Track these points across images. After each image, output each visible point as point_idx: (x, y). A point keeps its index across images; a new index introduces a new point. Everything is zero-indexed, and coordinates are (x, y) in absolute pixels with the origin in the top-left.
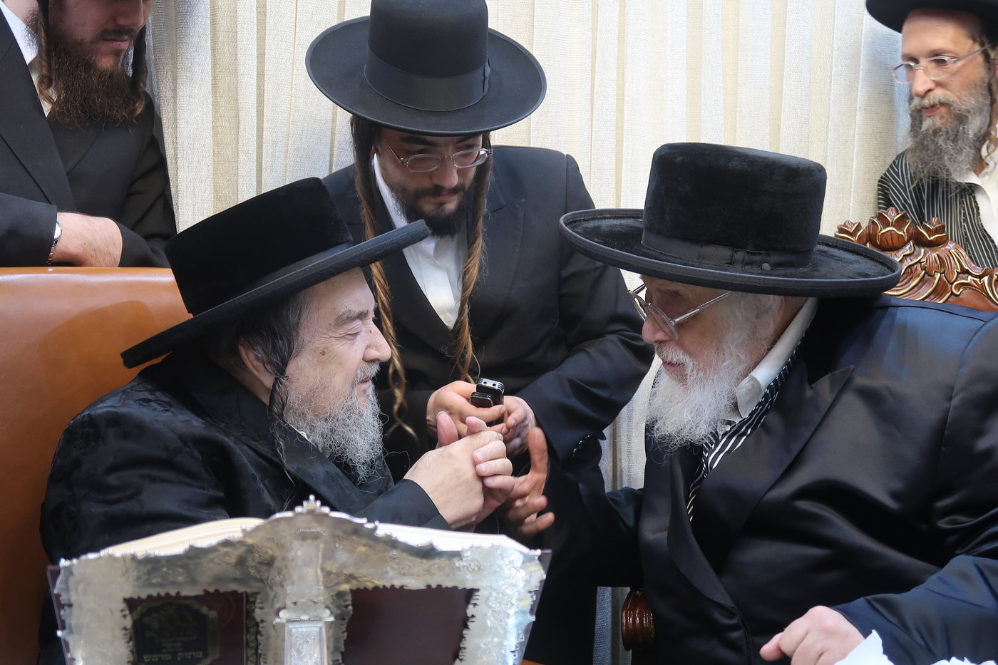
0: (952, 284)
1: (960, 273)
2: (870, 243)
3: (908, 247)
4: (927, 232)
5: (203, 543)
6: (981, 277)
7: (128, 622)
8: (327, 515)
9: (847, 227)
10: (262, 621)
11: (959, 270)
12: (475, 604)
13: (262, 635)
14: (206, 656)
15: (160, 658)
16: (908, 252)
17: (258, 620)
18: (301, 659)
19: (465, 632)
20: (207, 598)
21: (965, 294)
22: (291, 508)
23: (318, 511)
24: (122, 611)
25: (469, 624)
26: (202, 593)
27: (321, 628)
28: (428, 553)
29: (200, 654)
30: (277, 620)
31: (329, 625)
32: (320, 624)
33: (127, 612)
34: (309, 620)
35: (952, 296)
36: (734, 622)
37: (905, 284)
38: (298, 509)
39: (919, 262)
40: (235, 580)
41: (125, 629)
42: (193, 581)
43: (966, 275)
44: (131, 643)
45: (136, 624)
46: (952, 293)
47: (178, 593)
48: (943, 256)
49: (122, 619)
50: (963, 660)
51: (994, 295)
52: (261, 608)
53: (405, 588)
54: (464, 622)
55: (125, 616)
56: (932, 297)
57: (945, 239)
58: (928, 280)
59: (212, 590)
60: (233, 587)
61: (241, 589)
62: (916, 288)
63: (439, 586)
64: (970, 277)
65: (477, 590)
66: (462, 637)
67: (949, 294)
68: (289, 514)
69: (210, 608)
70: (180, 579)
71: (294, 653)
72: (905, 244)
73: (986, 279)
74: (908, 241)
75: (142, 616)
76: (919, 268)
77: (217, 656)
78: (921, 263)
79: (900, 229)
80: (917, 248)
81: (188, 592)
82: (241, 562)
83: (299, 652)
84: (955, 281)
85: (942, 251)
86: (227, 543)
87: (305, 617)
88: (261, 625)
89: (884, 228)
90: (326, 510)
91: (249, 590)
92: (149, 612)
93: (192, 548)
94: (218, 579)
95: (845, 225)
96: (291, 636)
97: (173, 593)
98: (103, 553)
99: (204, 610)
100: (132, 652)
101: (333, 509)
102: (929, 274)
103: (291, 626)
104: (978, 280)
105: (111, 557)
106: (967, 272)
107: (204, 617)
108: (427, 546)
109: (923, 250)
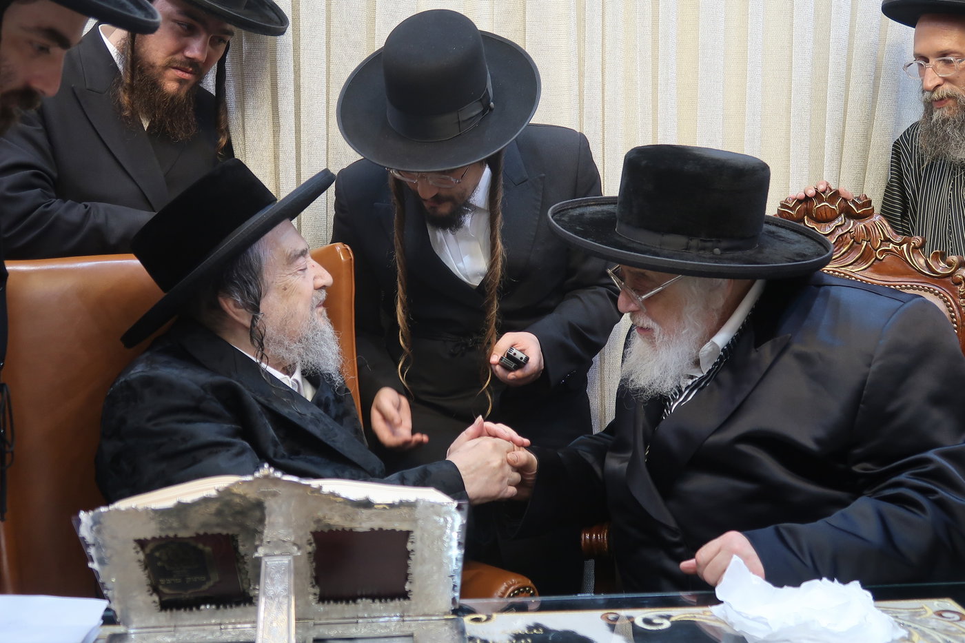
0: (876, 250)
1: (883, 241)
2: (808, 216)
3: (840, 219)
4: (855, 206)
5: (188, 499)
6: (900, 244)
7: (141, 556)
8: (279, 479)
9: (787, 202)
10: (246, 555)
11: (883, 239)
12: (412, 542)
13: (248, 565)
14: (208, 579)
15: (173, 582)
16: (840, 224)
17: (243, 554)
18: (273, 585)
19: (409, 562)
20: (198, 537)
21: (887, 258)
22: (252, 474)
23: (272, 476)
24: (135, 548)
25: (411, 556)
26: (195, 535)
27: (290, 561)
28: (367, 504)
29: (203, 578)
30: (256, 555)
31: (296, 558)
32: (290, 558)
33: (139, 549)
34: (281, 555)
35: (877, 261)
36: (676, 539)
37: (838, 250)
38: (257, 475)
39: (848, 231)
40: (218, 525)
41: (139, 561)
42: (185, 527)
43: (888, 243)
44: (147, 572)
45: (148, 557)
46: (877, 258)
47: (176, 536)
48: (869, 226)
49: (136, 554)
50: (833, 580)
51: (911, 260)
52: (243, 546)
53: (354, 530)
54: (407, 555)
55: (137, 552)
56: (859, 261)
57: (871, 212)
58: (856, 247)
59: (201, 532)
60: (217, 530)
61: (224, 532)
62: (846, 254)
63: (381, 529)
64: (891, 245)
65: (412, 532)
66: (407, 566)
67: (874, 259)
68: (249, 478)
69: (205, 545)
70: (175, 525)
71: (268, 581)
72: (837, 217)
73: (905, 246)
74: (840, 214)
75: (153, 551)
76: (849, 237)
77: (217, 579)
78: (850, 233)
79: (832, 204)
80: (847, 220)
81: (183, 534)
82: (219, 513)
83: (272, 579)
84: (879, 248)
85: (868, 222)
86: (206, 500)
87: (277, 552)
88: (245, 558)
89: (819, 204)
90: (278, 474)
91: (230, 533)
92: (157, 548)
93: (180, 504)
94: (204, 525)
95: (786, 201)
96: (266, 567)
97: (171, 534)
98: (112, 507)
99: (201, 546)
100: (149, 577)
101: (283, 474)
102: (857, 242)
103: (266, 559)
104: (898, 247)
105: (117, 510)
106: (889, 240)
107: (201, 552)
108: (364, 500)
109: (852, 222)
